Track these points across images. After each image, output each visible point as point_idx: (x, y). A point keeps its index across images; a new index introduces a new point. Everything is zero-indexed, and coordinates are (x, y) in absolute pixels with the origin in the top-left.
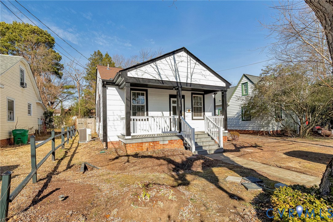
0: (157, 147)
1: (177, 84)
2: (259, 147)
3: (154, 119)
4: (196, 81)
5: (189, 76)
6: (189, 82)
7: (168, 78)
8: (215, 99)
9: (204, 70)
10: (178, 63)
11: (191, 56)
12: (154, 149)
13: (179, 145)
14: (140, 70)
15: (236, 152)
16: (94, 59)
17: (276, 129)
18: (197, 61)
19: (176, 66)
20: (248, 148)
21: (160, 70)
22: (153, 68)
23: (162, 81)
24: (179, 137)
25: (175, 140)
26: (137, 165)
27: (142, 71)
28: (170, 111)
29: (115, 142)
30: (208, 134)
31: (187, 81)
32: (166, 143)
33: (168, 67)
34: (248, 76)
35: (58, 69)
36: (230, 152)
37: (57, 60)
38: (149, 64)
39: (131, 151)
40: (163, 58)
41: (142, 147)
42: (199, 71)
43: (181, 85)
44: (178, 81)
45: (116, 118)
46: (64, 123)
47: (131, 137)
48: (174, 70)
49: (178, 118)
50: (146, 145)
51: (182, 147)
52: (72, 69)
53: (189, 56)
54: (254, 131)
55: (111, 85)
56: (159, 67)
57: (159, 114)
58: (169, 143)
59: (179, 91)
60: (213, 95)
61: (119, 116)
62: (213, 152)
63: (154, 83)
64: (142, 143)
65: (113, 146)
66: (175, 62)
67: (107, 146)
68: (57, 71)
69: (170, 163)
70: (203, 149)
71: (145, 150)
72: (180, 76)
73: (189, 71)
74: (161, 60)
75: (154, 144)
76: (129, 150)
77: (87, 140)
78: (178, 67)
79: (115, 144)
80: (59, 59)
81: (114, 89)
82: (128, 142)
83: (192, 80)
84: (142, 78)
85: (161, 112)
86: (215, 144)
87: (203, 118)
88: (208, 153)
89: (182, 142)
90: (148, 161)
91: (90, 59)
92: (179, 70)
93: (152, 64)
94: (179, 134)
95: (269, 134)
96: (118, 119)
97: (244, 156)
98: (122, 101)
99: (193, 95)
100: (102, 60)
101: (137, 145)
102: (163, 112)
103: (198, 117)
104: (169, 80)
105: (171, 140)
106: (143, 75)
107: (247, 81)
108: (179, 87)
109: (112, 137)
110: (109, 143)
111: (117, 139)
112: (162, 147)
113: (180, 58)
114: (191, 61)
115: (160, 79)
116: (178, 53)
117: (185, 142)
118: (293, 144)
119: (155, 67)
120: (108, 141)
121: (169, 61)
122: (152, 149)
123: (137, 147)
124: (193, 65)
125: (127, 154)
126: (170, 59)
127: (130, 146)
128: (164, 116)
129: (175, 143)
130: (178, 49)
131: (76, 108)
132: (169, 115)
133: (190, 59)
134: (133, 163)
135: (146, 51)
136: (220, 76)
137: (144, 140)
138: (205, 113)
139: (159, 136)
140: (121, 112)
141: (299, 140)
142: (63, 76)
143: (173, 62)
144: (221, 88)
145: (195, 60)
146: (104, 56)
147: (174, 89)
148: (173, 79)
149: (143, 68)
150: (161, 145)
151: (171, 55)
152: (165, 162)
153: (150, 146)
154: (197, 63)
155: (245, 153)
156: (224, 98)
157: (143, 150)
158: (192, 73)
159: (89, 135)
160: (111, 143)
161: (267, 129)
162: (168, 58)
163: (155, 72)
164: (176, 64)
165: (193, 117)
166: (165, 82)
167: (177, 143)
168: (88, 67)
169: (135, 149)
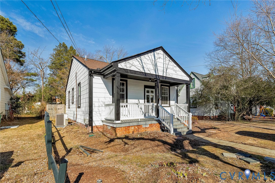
0: (141, 130)
1: (156, 76)
2: (217, 128)
3: (138, 106)
4: (170, 75)
5: (165, 71)
6: (165, 75)
7: (149, 71)
8: (177, 90)
9: (175, 67)
10: (157, 59)
11: (166, 55)
12: (138, 131)
13: (157, 128)
14: (128, 62)
15: (202, 133)
16: (59, 50)
17: (215, 115)
18: (170, 59)
19: (155, 62)
20: (210, 130)
21: (143, 64)
22: (138, 61)
23: (145, 73)
24: (158, 122)
25: (154, 124)
26: (137, 147)
27: (130, 63)
28: (145, 99)
29: (99, 126)
30: (178, 119)
31: (163, 75)
32: (147, 127)
33: (149, 62)
34: (194, 74)
35: (20, 57)
36: (198, 133)
37: (19, 48)
38: (136, 58)
39: (120, 134)
40: (146, 54)
41: (129, 130)
42: (172, 67)
43: (159, 77)
44: (157, 74)
45: (101, 104)
46: (26, 109)
47: (120, 121)
48: (154, 65)
49: (156, 105)
50: (132, 128)
51: (159, 130)
52: (36, 58)
53: (164, 54)
54: (199, 116)
55: (97, 74)
56: (143, 61)
57: (136, 101)
58: (149, 126)
59: (157, 82)
60: (176, 87)
61: (103, 103)
62: (185, 134)
63: (139, 75)
64: (129, 127)
65: (98, 130)
66: (155, 58)
67: (92, 130)
68: (18, 58)
69: (165, 144)
70: (178, 131)
71: (131, 133)
72: (158, 70)
73: (165, 67)
74: (145, 55)
75: (138, 127)
76: (119, 133)
77: (64, 125)
78: (157, 62)
79: (99, 128)
80: (21, 47)
81: (100, 78)
82: (118, 126)
83: (167, 74)
84: (129, 69)
85: (137, 100)
86: (185, 127)
87: (169, 106)
88: (182, 134)
89: (159, 126)
90: (145, 143)
91: (55, 50)
92: (158, 65)
93: (138, 58)
94: (157, 119)
95: (211, 119)
96: (102, 105)
97: (211, 136)
98: (106, 89)
99: (162, 87)
100: (66, 52)
101: (125, 129)
102: (140, 100)
103: (165, 105)
104: (150, 73)
105: (151, 124)
106: (130, 67)
107: (194, 77)
108: (157, 79)
109: (97, 121)
110: (94, 127)
111: (101, 124)
112: (144, 130)
113: (158, 55)
114: (166, 58)
115: (143, 71)
116: (157, 50)
117: (162, 125)
118: (234, 126)
119: (140, 61)
120: (94, 125)
121: (150, 56)
122: (137, 132)
123: (125, 130)
124: (167, 62)
125: (117, 137)
126: (151, 55)
127: (119, 130)
128: (140, 103)
129: (154, 127)
130: (157, 47)
131: (39, 95)
132: (144, 102)
133: (166, 57)
134: (132, 145)
135: (109, 48)
136: (186, 72)
137: (131, 124)
138: (170, 101)
139: (142, 120)
140: (105, 99)
141: (235, 123)
142: (25, 63)
143: (153, 57)
144: (186, 82)
145: (169, 58)
146: (69, 48)
147: (150, 81)
148: (153, 72)
149: (131, 61)
150: (143, 128)
151: (152, 52)
152: (160, 143)
153: (135, 129)
154: (170, 60)
155: (212, 134)
156: (188, 89)
157: (130, 133)
158: (167, 68)
159: (67, 120)
160: (96, 127)
161: (209, 114)
162: (150, 54)
163: (140, 65)
164: (156, 60)
165: (162, 105)
166: (147, 75)
167: (155, 127)
168: (52, 57)
169: (123, 132)
